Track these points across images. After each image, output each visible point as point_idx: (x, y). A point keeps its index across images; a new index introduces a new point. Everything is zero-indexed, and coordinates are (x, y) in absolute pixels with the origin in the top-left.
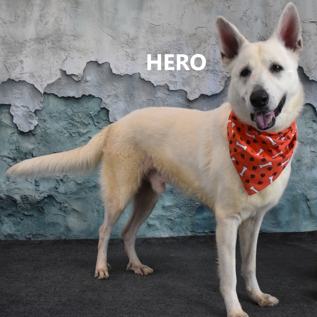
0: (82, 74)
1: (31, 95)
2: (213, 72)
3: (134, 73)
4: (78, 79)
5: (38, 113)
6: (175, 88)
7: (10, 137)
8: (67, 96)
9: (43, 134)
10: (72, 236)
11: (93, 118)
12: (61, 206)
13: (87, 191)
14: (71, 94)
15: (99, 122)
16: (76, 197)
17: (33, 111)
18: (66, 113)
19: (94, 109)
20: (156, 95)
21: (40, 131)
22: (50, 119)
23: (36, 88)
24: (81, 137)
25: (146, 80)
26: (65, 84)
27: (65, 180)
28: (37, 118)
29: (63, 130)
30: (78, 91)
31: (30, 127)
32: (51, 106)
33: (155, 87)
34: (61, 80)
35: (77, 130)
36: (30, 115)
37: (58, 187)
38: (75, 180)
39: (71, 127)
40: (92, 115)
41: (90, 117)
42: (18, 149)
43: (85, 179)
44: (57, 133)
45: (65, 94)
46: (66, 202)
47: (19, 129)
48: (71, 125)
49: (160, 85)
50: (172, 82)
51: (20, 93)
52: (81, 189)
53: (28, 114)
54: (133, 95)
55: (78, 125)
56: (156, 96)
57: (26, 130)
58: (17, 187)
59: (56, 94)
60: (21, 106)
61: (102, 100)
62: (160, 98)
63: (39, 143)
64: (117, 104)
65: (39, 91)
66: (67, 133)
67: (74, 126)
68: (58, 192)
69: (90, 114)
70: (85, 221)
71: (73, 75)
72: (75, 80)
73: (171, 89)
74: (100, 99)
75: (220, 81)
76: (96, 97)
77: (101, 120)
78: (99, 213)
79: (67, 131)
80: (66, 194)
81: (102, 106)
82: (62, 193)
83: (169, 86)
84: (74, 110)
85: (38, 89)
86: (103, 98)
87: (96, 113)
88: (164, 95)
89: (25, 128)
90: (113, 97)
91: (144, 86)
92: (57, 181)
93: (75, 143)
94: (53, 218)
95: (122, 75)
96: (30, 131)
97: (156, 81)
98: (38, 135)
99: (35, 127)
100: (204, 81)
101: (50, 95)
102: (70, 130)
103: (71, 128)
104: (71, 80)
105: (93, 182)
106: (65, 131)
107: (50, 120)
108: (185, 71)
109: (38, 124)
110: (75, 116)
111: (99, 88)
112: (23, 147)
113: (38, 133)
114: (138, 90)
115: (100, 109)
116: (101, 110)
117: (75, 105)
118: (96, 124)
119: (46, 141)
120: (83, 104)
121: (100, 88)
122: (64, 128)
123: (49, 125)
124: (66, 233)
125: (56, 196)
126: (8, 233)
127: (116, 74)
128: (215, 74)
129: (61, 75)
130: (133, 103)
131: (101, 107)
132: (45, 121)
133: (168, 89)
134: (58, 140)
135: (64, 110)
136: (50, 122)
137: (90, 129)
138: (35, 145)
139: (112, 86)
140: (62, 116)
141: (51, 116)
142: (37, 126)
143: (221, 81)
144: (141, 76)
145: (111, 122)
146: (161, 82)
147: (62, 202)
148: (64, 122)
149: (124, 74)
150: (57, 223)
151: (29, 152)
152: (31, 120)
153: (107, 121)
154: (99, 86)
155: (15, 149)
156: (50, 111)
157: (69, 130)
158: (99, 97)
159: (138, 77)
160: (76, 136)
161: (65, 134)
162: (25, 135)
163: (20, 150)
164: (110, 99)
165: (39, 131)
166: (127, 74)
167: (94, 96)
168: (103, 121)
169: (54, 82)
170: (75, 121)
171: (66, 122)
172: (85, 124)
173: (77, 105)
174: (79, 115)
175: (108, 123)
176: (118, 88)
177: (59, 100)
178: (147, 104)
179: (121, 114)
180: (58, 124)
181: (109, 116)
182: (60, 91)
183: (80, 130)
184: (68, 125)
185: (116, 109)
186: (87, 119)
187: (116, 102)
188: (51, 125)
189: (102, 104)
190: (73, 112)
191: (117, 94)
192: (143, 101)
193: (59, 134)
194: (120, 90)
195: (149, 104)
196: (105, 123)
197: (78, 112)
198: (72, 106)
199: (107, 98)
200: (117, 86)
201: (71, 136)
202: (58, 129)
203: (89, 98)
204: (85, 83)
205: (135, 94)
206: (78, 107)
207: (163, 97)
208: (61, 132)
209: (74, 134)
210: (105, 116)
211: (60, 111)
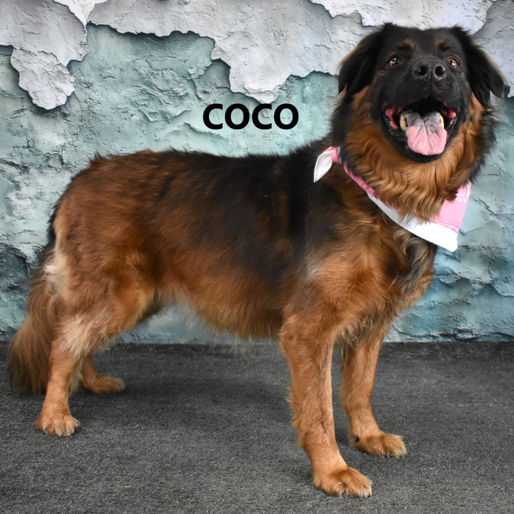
1: (62, 29)
5: (74, 68)
6: (375, 20)
7: (13, 118)
8: (139, 32)
9: (85, 114)
10: (147, 337)
11: (194, 83)
14: (147, 28)
15: (208, 92)
17: (65, 64)
18: (134, 69)
19: (197, 63)
20: (334, 36)
21: (79, 108)
22: (100, 82)
23: (73, 14)
24: (169, 123)
25: (314, 2)
26: (133, 6)
28: (73, 79)
29: (128, 106)
30: (164, 23)
31: (58, 98)
32: (103, 53)
33: (333, 18)
35: (159, 109)
36: (60, 72)
39: (146, 100)
40: (193, 77)
41: (188, 80)
42: (31, 146)
44: (114, 113)
45: (133, 28)
47: (34, 102)
48: (146, 97)
49: (345, 13)
50: (369, 7)
51: (35, 22)
53: (53, 71)
54: (284, 33)
55: (164, 97)
56: (334, 38)
57: (50, 106)
58: (27, 229)
59: (113, 26)
60: (39, 52)
61: (214, 42)
62: (344, 42)
63: (77, 134)
64: (247, 53)
65: (79, 20)
66: (138, 113)
67: (153, 100)
69: (190, 75)
73: (367, 25)
74: (210, 40)
75: (477, 8)
76: (201, 35)
77: (213, 87)
79: (137, 108)
81: (213, 55)
83: (363, 16)
84: (153, 62)
85: (76, 15)
86: (216, 39)
87: (202, 72)
88: (352, 37)
89: (47, 101)
90: (241, 37)
91: (307, 14)
93: (156, 137)
96: (58, 108)
97: (336, 4)
98: (74, 115)
99: (69, 98)
101: (100, 29)
102: (144, 107)
103: (146, 103)
106: (133, 110)
107: (100, 84)
109: (73, 92)
110: (154, 77)
111: (208, 16)
112: (42, 142)
113: (73, 111)
114: (295, 22)
115: (211, 63)
116: (211, 65)
117: (155, 51)
118: (201, 96)
119: (91, 130)
120: (174, 52)
121: (210, 16)
122: (131, 102)
123: (98, 95)
126: (9, 327)
130: (283, 51)
131: (213, 59)
132: (89, 85)
133: (361, 23)
134: (118, 129)
135: (132, 64)
136: (99, 88)
137: (188, 107)
138: (66, 138)
139: (237, 13)
140: (126, 76)
141: (101, 75)
142: (72, 96)
143: (479, 9)
145: (234, 91)
146: (347, 8)
148: (130, 89)
151: (55, 152)
152: (61, 82)
153: (226, 90)
154: (210, 12)
155: (26, 145)
156: (101, 63)
158: (209, 36)
160: (157, 121)
161: (132, 116)
162: (47, 116)
163: (37, 148)
164: (232, 41)
165: (75, 107)
167: (198, 34)
168: (216, 90)
170: (155, 88)
171: (135, 89)
172: (178, 95)
173: (159, 53)
174: (164, 74)
175: (228, 93)
176: (250, 17)
177: (121, 40)
178: (315, 55)
179: (255, 76)
180: (118, 94)
181: (230, 79)
182: (122, 20)
183: (167, 108)
184: (139, 96)
185: (246, 65)
186: (184, 85)
187: (245, 48)
188: (102, 96)
189: (216, 52)
190: (150, 69)
191: (248, 31)
192: (305, 48)
193: (120, 116)
194: (255, 21)
195: (319, 57)
196: (220, 95)
197: (163, 69)
198: (149, 54)
199: (226, 39)
200: (248, 12)
201: (145, 121)
202: (118, 104)
203: (189, 40)
204: (180, 6)
205: (288, 31)
206: (162, 57)
207: (349, 40)
208: (124, 112)
209: (152, 116)
210: (220, 79)
211: (121, 64)
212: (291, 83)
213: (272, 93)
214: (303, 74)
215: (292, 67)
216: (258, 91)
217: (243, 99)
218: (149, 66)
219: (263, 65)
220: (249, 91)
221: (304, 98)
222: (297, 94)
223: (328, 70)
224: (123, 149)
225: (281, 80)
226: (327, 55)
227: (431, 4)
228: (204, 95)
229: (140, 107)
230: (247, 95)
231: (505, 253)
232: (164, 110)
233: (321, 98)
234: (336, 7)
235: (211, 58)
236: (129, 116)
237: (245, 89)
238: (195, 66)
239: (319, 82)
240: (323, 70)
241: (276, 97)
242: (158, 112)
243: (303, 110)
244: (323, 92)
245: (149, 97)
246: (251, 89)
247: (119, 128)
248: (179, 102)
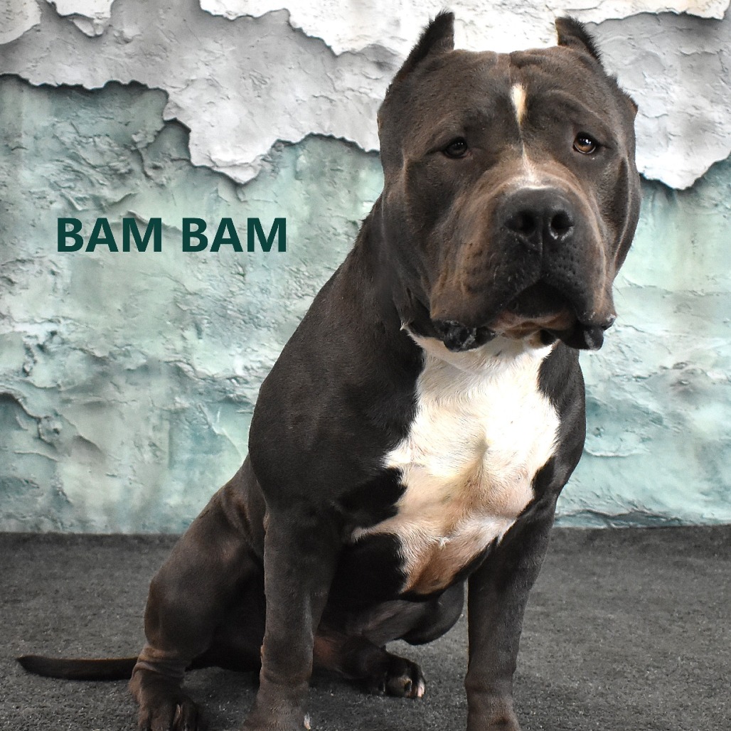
0: (108, 15)
2: (522, 10)
3: (271, 12)
4: (92, 29)
8: (60, 83)
10: (74, 523)
11: (140, 154)
12: (38, 429)
13: (121, 381)
14: (71, 74)
15: (160, 168)
16: (89, 400)
18: (54, 137)
19: (145, 127)
20: (339, 82)
22: (4, 156)
25: (309, 34)
26: (51, 46)
27: (52, 347)
29: (45, 189)
30: (95, 70)
32: (9, 115)
33: (337, 57)
34: (39, 31)
35: (91, 192)
37: (32, 369)
38: (86, 348)
39: (68, 180)
40: (139, 146)
41: (132, 151)
43: (115, 346)
44: (26, 199)
45: (51, 78)
46: (57, 415)
48: (72, 176)
49: (353, 50)
52: (104, 374)
54: (267, 80)
55: (96, 176)
56: (338, 85)
59: (24, 75)
61: (166, 95)
62: (353, 91)
64: (214, 109)
66: (59, 199)
67: (82, 179)
68: (30, 384)
69: (135, 143)
70: (113, 476)
71: (76, 16)
72: (85, 31)
74: (162, 94)
75: (544, 37)
76: (150, 87)
77: (166, 160)
78: (158, 453)
79: (58, 192)
80: (54, 390)
81: (167, 114)
82: (45, 389)
84: (80, 126)
86: (170, 90)
87: (150, 139)
88: (365, 82)
90: (204, 87)
91: (300, 52)
92: (28, 350)
94: (14, 465)
95: (232, 18)
97: (340, 36)
100: (492, 37)
101: (5, 81)
102: (68, 190)
103: (72, 184)
104: (71, 33)
105: (141, 356)
106: (52, 194)
107: (6, 158)
108: (431, 5)
110: (83, 147)
111: (158, 59)
114: (282, 64)
115: (163, 125)
116: (164, 128)
117: (83, 110)
118: (150, 173)
120: (111, 111)
121: (162, 58)
122: (50, 184)
123: (3, 174)
124: (53, 510)
125: (24, 398)
127: (213, 13)
128: (528, 17)
129: (39, 17)
130: (265, 107)
131: (166, 118)
134: (31, 222)
135: (50, 128)
136: (5, 164)
137: (133, 189)
139: (199, 53)
140: (42, 146)
141: (7, 146)
143: (547, 37)
144: (292, 20)
145: (196, 165)
146: (356, 41)
147: (42, 416)
148: (48, 165)
149: (236, 14)
150: (27, 482)
153: (185, 163)
154: (161, 53)
156: (7, 129)
157: (63, 191)
158: (160, 87)
159: (283, 22)
160: (87, 210)
161: (51, 203)
164: (192, 92)
166: (248, 16)
167: (145, 86)
168: (170, 163)
169: (18, 39)
170: (83, 162)
171: (57, 165)
172: (118, 172)
173: (89, 112)
174: (97, 143)
175: (188, 168)
176: (219, 58)
177: (35, 95)
178: (312, 110)
179: (226, 142)
180: (31, 172)
181: (190, 146)
182: (36, 66)
183: (102, 191)
184: (62, 174)
185: (212, 126)
186: (126, 158)
187: (211, 102)
188: (9, 175)
189: (169, 108)
190: (76, 135)
191: (216, 79)
192: (297, 101)
193: (34, 203)
194: (225, 63)
195: (319, 113)
196: (176, 170)
197: (95, 136)
198: (74, 114)
199: (183, 90)
200: (215, 51)
201: (71, 210)
202: (31, 187)
203: (133, 93)
204: (119, 45)
205: (273, 77)
206: (92, 118)
207: (361, 87)
208: (39, 198)
209: (80, 202)
210: (176, 148)
211: (35, 129)
212: (278, 151)
213: (251, 166)
214: (296, 138)
215: (279, 128)
216: (231, 164)
217: (210, 175)
218: (74, 131)
219: (238, 127)
220: (218, 164)
221: (297, 173)
222: (286, 167)
223: (331, 131)
224: (39, 251)
225: (264, 147)
226: (329, 110)
227: (478, 32)
228: (154, 171)
229: (63, 190)
230: (215, 169)
231: (595, 392)
232: (97, 194)
233: (322, 172)
234: (342, 41)
235: (163, 119)
236: (48, 204)
237: (211, 160)
238: (143, 130)
239: (319, 150)
240: (325, 132)
241: (257, 173)
242: (88, 197)
243: (296, 190)
244: (324, 162)
245: (76, 176)
246: (220, 160)
247: (33, 220)
248: (119, 183)
